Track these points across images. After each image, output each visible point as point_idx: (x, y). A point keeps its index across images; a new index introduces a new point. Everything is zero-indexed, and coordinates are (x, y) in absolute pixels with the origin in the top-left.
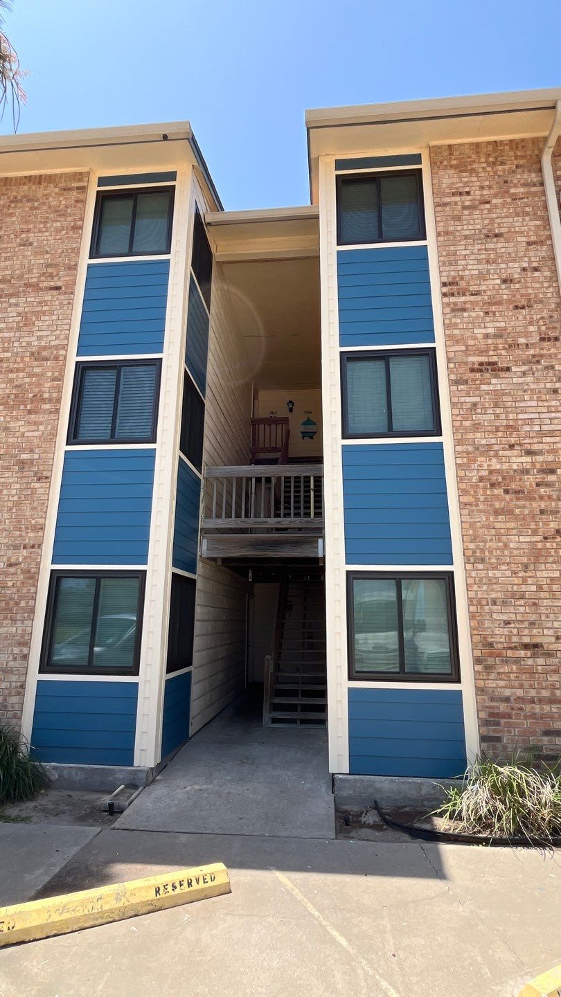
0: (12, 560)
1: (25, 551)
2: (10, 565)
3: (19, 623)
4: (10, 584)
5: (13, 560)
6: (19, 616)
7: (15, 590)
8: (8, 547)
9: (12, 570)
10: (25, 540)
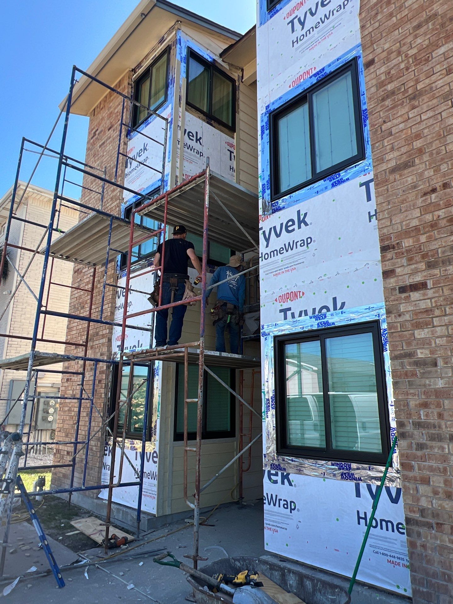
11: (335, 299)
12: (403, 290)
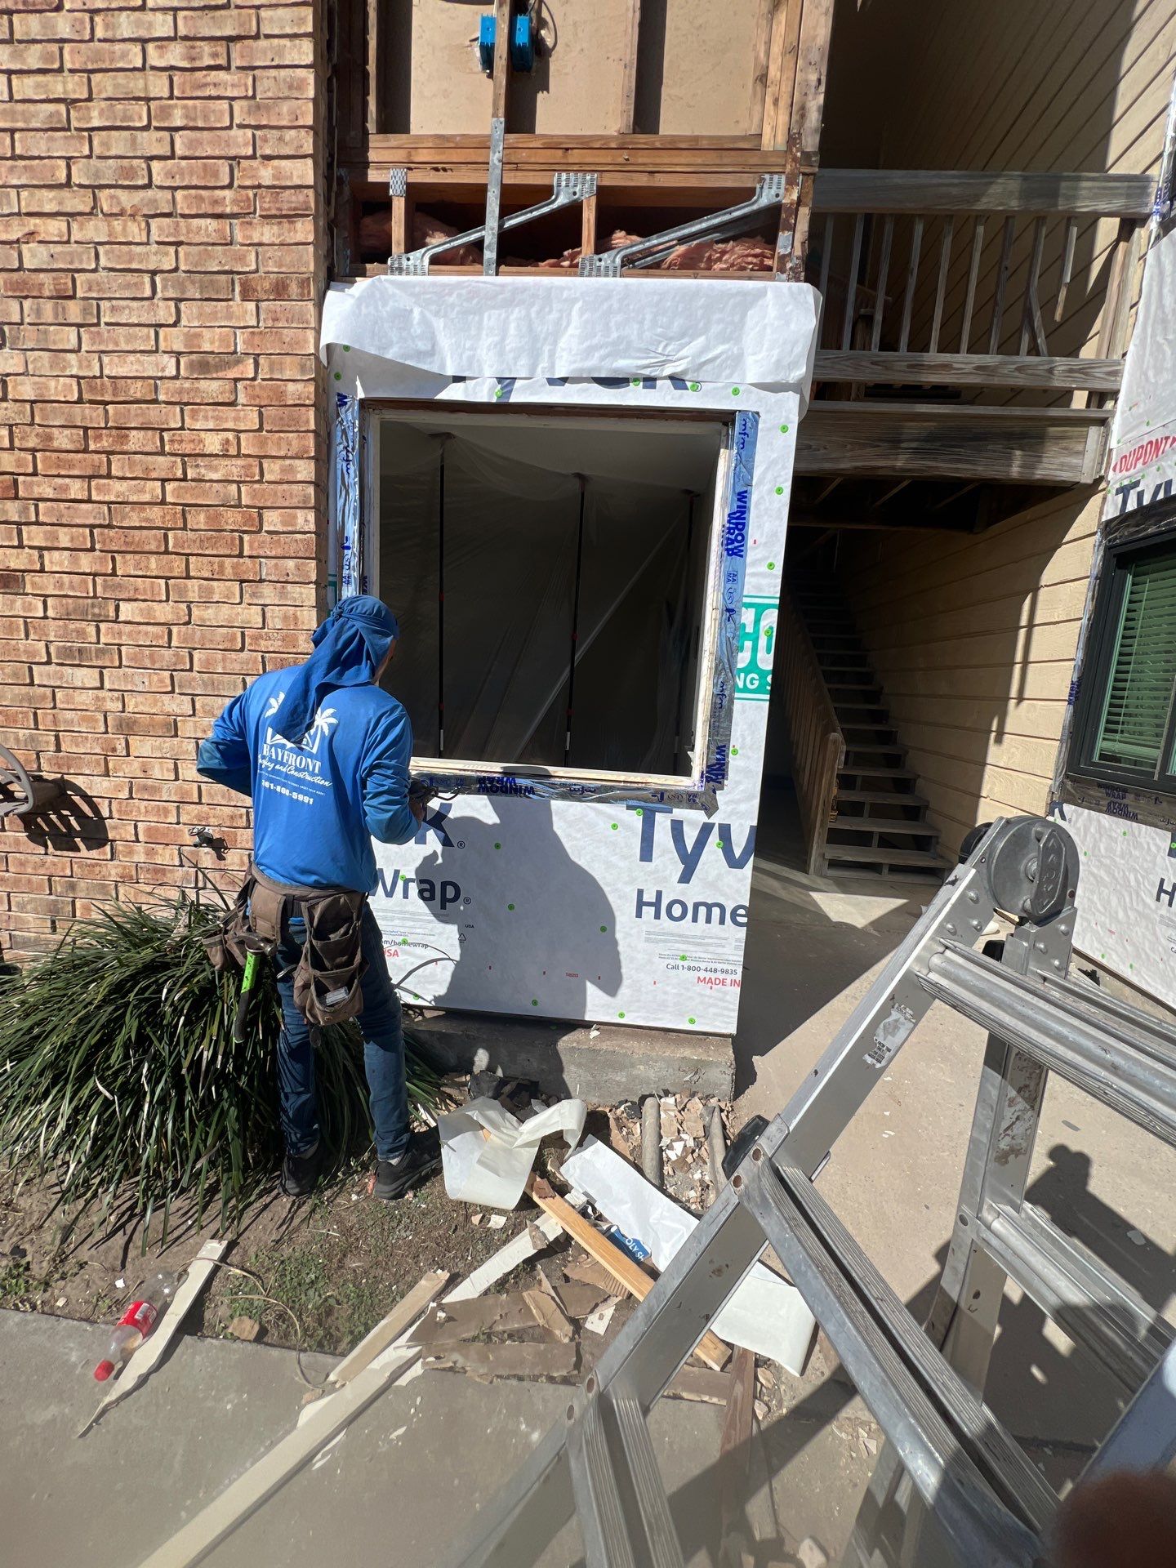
0: (207, 347)
1: (251, 306)
2: (205, 365)
3: (268, 593)
4: (213, 443)
5: (209, 342)
6: (268, 569)
7: (234, 468)
8: (181, 286)
9: (212, 388)
10: (242, 259)
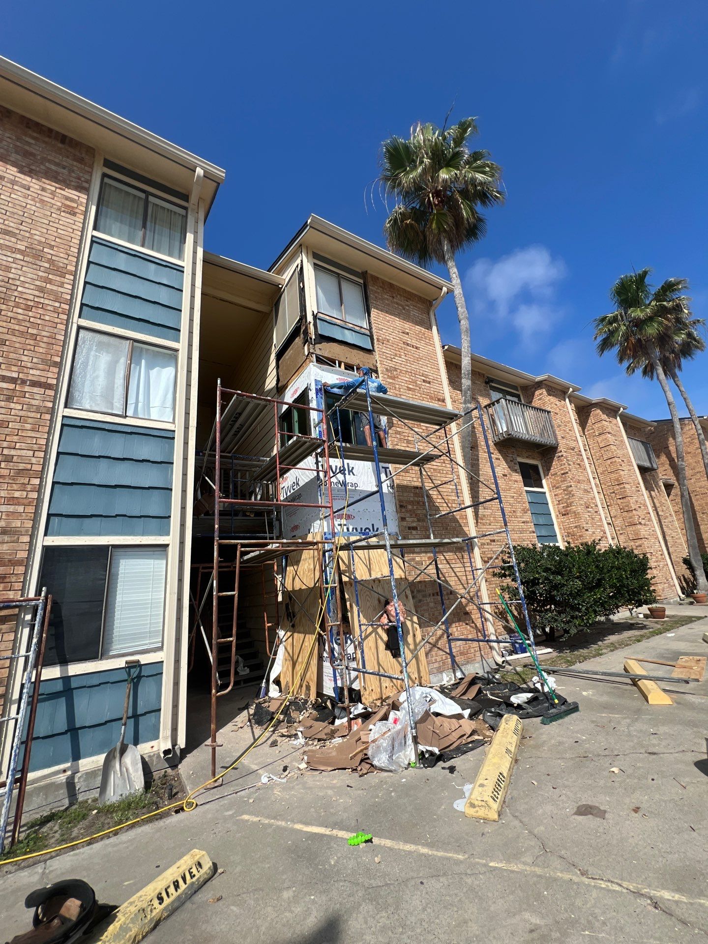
11: (373, 525)
12: (409, 528)
